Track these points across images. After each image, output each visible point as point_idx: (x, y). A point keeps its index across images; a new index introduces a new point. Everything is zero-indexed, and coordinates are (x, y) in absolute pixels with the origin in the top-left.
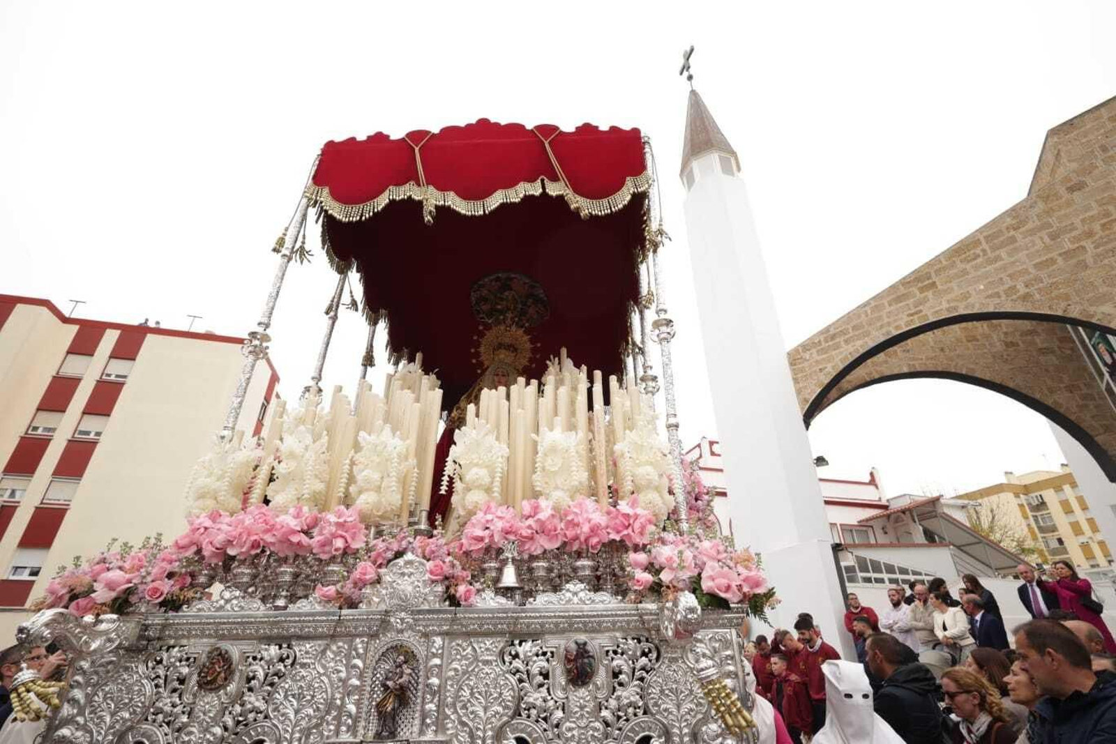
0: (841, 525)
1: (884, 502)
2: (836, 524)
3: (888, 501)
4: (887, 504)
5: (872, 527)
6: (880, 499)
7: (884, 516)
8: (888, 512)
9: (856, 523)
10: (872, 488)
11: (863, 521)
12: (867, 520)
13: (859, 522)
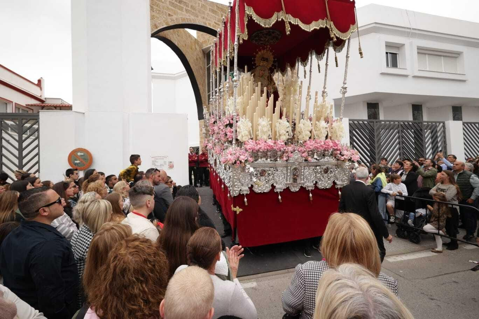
0: (16, 103)
1: (43, 98)
2: (12, 102)
3: (45, 99)
4: (45, 100)
5: (33, 110)
6: (41, 96)
7: (41, 106)
8: (43, 105)
9: (25, 106)
10: (38, 89)
11: (29, 105)
12: (32, 105)
13: (26, 105)
